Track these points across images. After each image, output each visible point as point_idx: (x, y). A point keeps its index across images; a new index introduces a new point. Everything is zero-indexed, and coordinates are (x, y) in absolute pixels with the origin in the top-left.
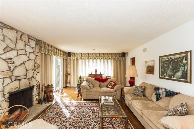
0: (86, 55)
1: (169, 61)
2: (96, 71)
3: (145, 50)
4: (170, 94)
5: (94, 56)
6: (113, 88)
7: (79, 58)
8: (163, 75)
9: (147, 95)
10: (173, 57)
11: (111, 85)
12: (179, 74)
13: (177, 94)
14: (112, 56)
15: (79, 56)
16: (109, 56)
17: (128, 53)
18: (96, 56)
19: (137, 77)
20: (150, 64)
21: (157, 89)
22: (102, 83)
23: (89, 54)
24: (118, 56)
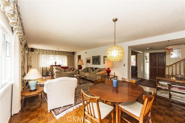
0: (47, 51)
1: (95, 58)
2: (56, 63)
3: (86, 53)
4: (96, 69)
5: (53, 53)
6: (73, 71)
7: (41, 53)
8: (93, 63)
9: (89, 71)
10: (96, 57)
11: (71, 70)
12: (98, 62)
13: (98, 68)
14: (66, 54)
15: (41, 52)
16: (64, 53)
17: (76, 52)
18: (56, 53)
19: (83, 64)
20: (89, 59)
21: (92, 68)
22: (66, 70)
23: (46, 51)
24: (70, 53)
